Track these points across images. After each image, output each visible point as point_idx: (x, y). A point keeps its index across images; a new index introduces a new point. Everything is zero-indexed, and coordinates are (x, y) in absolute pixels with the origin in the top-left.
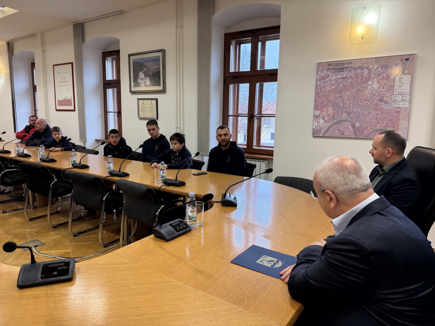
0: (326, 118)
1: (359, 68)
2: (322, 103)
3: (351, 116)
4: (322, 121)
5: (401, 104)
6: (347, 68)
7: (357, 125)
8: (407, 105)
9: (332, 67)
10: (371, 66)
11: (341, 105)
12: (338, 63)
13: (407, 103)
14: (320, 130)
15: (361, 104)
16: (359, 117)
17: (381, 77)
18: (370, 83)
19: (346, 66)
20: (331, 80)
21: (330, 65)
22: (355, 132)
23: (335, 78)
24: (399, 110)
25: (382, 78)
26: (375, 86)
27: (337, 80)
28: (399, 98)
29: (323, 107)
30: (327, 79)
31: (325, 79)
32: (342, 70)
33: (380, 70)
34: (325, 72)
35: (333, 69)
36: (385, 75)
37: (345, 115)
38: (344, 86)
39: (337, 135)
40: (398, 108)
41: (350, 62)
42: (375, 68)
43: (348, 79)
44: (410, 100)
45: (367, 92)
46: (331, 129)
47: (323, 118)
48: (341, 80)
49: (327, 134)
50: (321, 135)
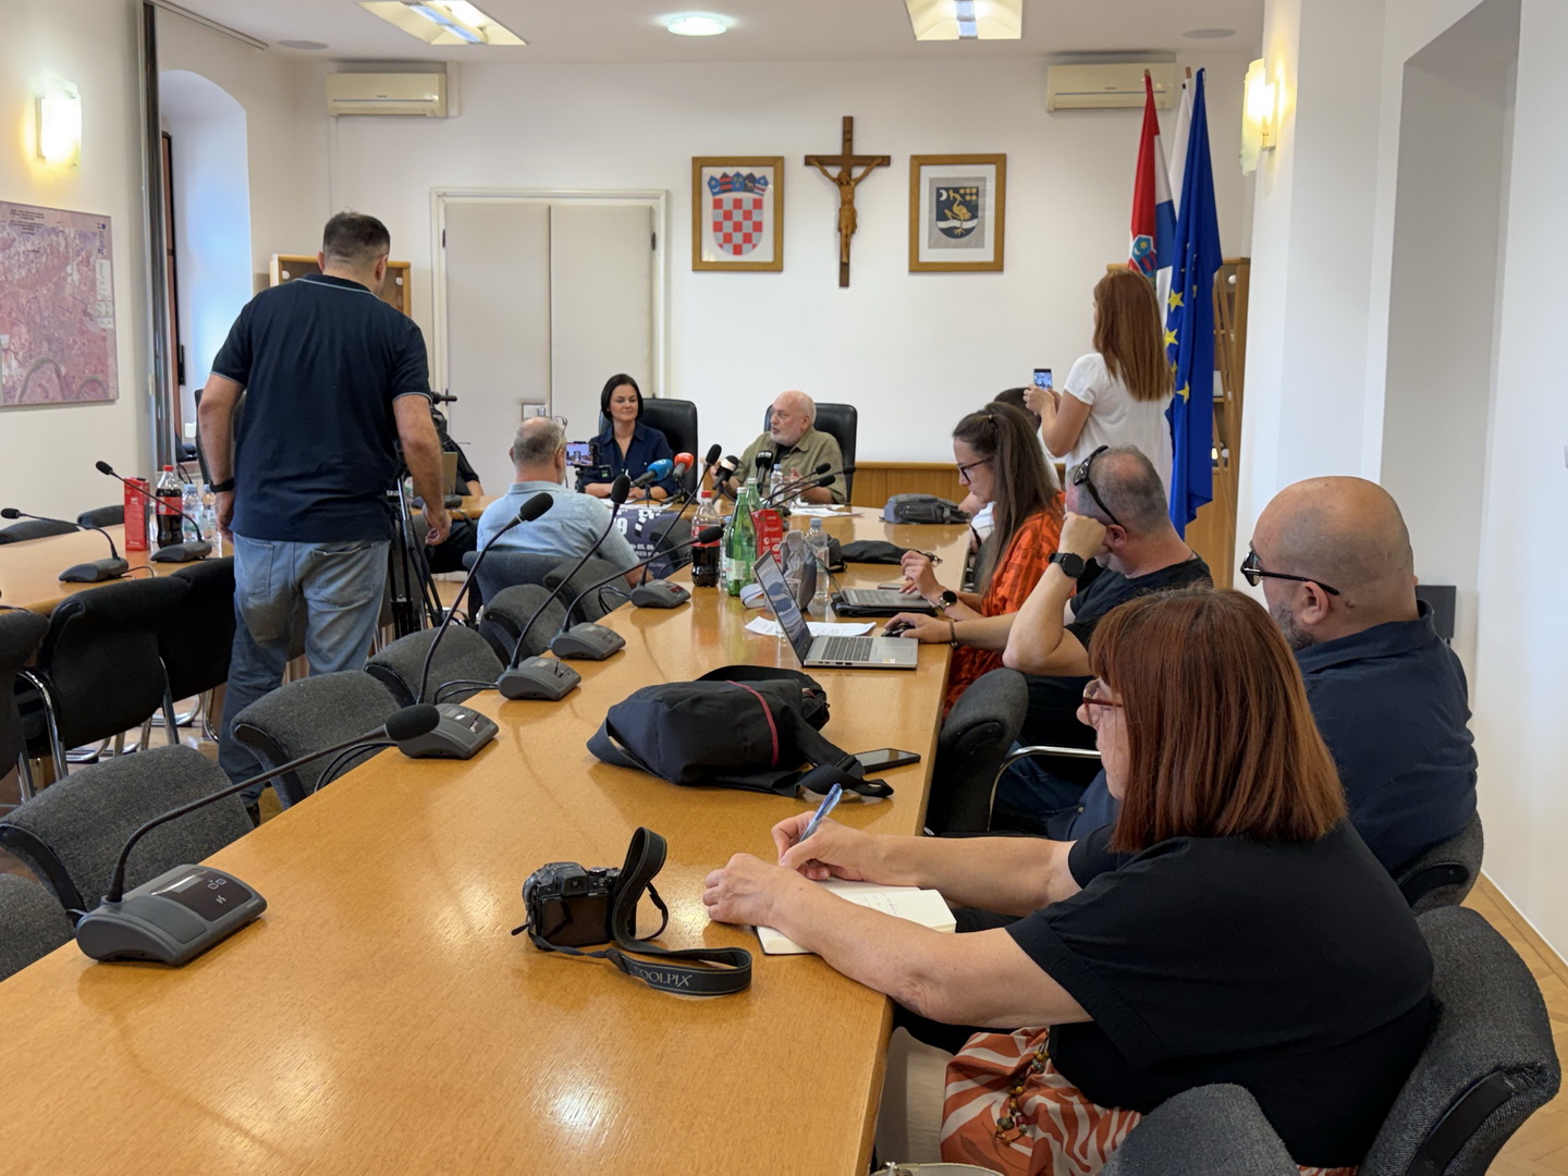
0: (20, 356)
1: (53, 229)
2: (10, 313)
3: (54, 347)
4: (14, 363)
5: (106, 320)
6: (39, 226)
7: (63, 370)
8: (111, 326)
9: (17, 218)
10: (67, 230)
11: (38, 320)
12: (25, 209)
13: (111, 320)
14: (14, 388)
15: (63, 319)
16: (62, 350)
17: (80, 258)
18: (69, 269)
19: (37, 221)
20: (19, 253)
21: (13, 212)
22: (62, 389)
23: (23, 248)
24: (104, 334)
25: (82, 262)
26: (76, 277)
27: (28, 256)
28: (103, 310)
29: (13, 324)
30: (13, 250)
31: (10, 246)
32: (30, 229)
33: (77, 241)
34: (8, 229)
35: (20, 224)
36: (83, 253)
37: (45, 346)
38: (38, 271)
39: (40, 399)
40: (104, 330)
41: (39, 212)
42: (72, 236)
43: (42, 255)
44: (114, 313)
45: (68, 290)
46: (30, 384)
47: (16, 354)
48: (32, 256)
49: (25, 398)
50: (16, 401)
